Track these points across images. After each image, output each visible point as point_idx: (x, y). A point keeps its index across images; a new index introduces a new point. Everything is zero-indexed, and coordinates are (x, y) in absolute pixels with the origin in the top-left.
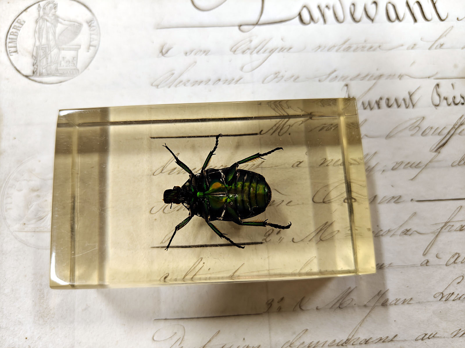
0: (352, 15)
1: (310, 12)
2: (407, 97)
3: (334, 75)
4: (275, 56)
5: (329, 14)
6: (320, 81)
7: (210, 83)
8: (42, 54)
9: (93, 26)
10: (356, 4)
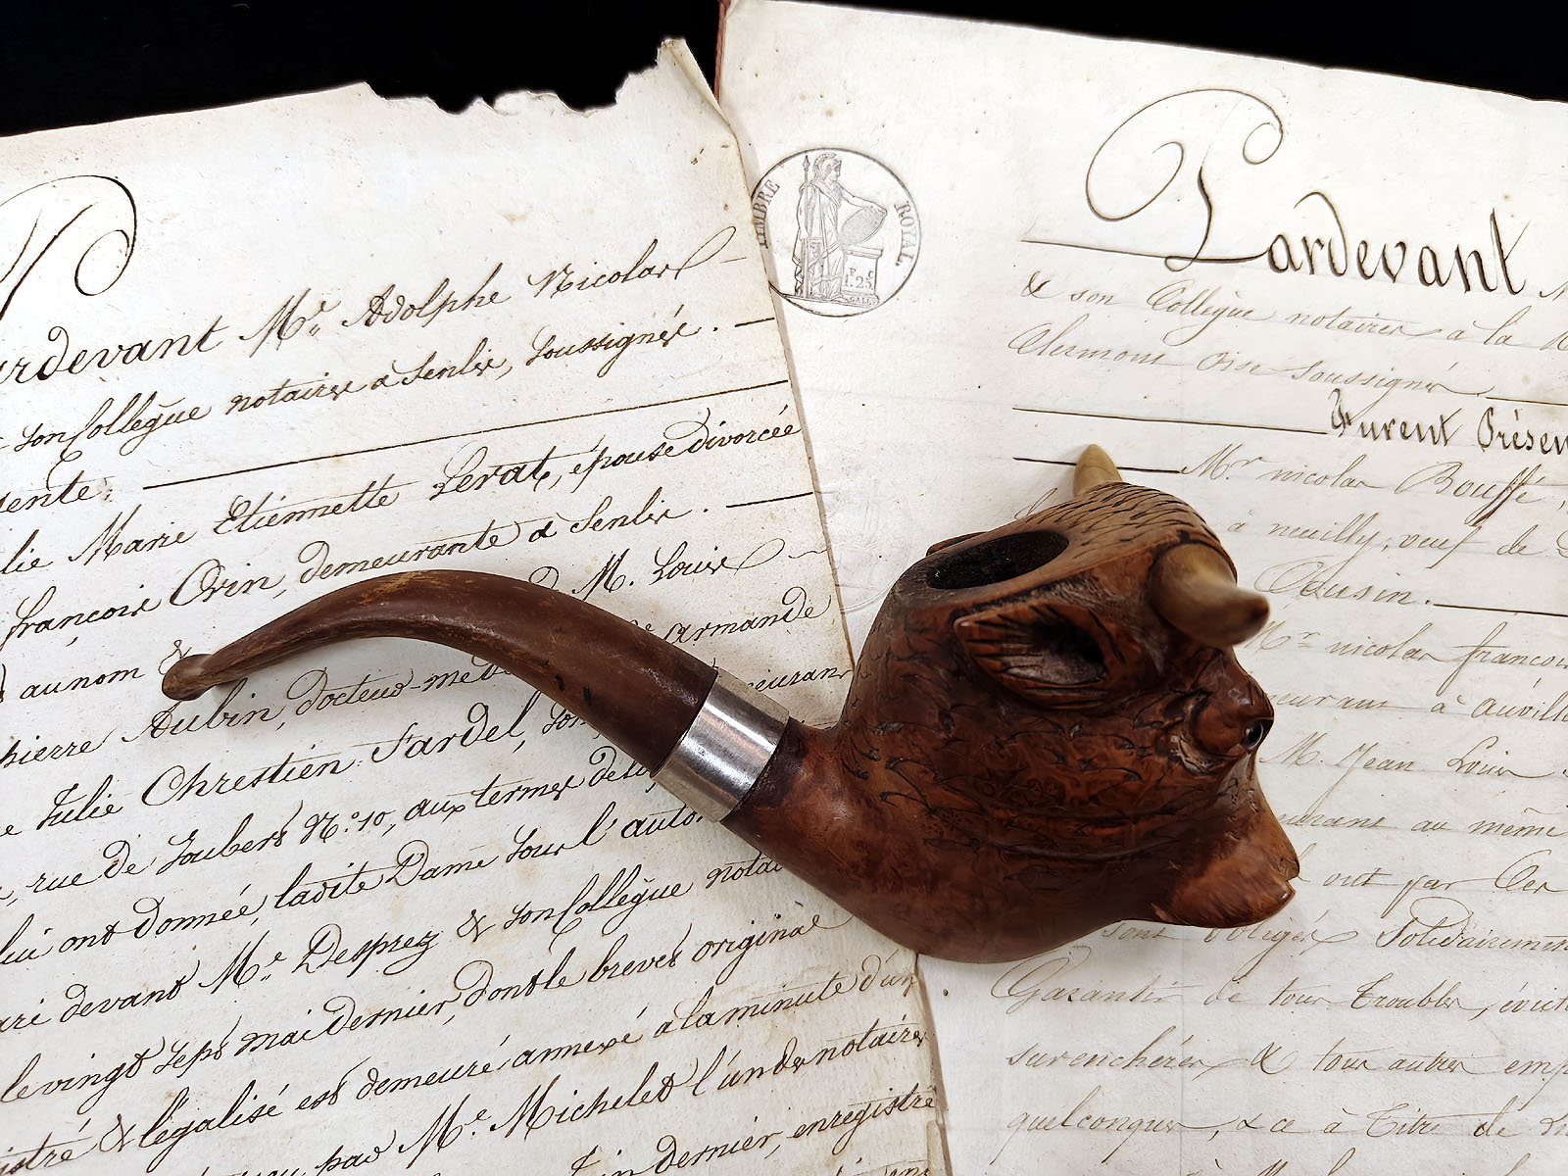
0: (1360, 264)
1: (1288, 247)
2: (1440, 425)
3: (1317, 370)
4: (1222, 319)
5: (1321, 256)
6: (1293, 376)
7: (1111, 355)
8: (812, 255)
9: (908, 218)
10: (1368, 242)
